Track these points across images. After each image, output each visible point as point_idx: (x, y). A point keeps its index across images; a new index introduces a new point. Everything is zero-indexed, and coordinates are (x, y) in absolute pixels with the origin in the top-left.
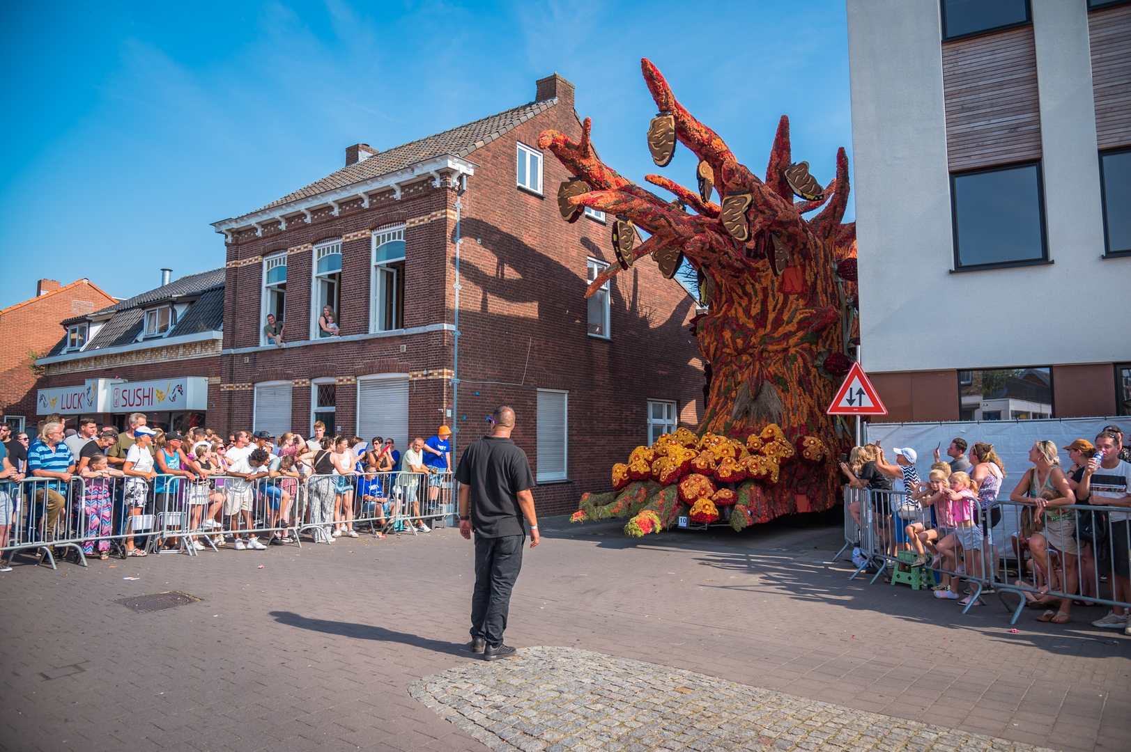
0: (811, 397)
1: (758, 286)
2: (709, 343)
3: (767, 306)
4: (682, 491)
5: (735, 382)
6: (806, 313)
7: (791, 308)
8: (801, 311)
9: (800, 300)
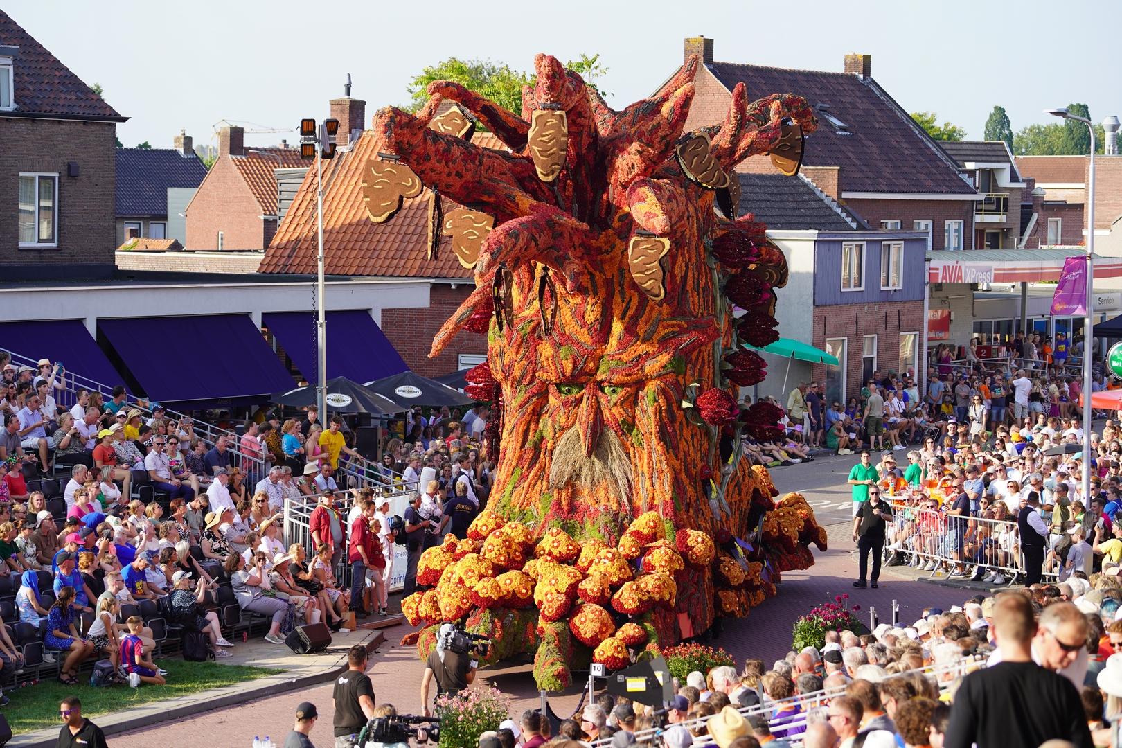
0: (676, 457)
1: (599, 277)
2: (513, 361)
3: (612, 309)
4: (577, 628)
5: (553, 426)
6: (673, 326)
7: (650, 318)
8: (665, 323)
9: (664, 305)
